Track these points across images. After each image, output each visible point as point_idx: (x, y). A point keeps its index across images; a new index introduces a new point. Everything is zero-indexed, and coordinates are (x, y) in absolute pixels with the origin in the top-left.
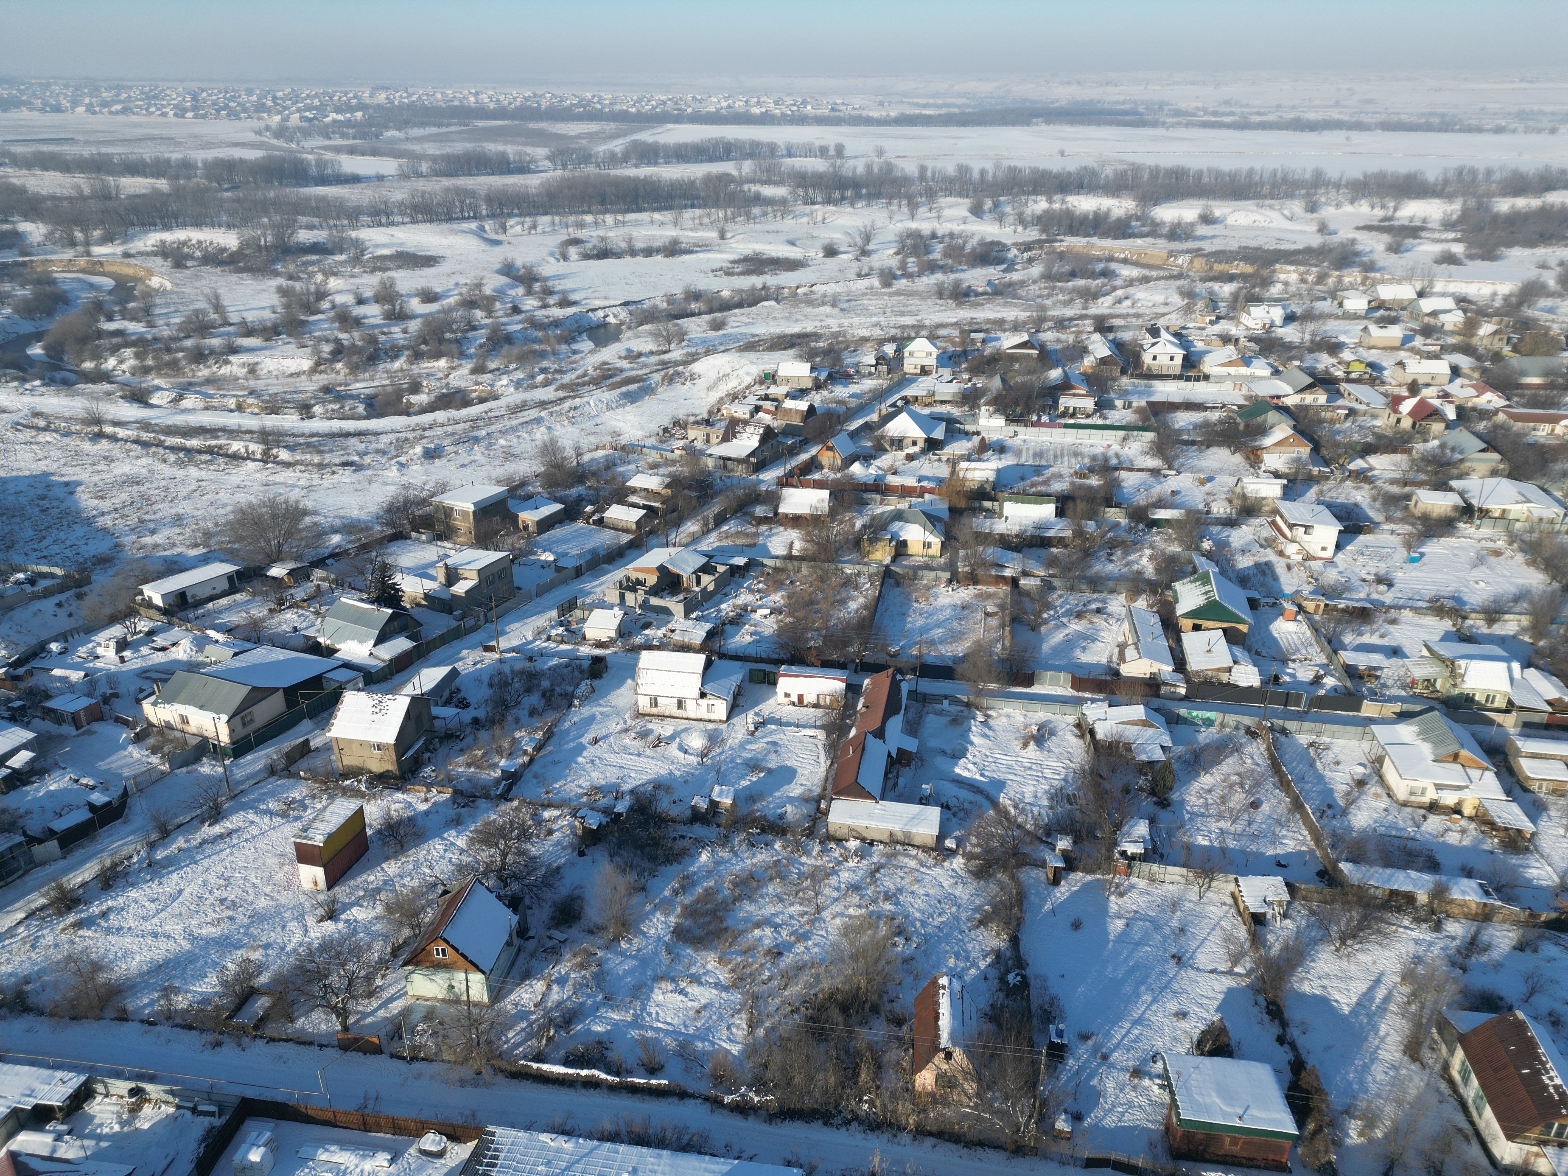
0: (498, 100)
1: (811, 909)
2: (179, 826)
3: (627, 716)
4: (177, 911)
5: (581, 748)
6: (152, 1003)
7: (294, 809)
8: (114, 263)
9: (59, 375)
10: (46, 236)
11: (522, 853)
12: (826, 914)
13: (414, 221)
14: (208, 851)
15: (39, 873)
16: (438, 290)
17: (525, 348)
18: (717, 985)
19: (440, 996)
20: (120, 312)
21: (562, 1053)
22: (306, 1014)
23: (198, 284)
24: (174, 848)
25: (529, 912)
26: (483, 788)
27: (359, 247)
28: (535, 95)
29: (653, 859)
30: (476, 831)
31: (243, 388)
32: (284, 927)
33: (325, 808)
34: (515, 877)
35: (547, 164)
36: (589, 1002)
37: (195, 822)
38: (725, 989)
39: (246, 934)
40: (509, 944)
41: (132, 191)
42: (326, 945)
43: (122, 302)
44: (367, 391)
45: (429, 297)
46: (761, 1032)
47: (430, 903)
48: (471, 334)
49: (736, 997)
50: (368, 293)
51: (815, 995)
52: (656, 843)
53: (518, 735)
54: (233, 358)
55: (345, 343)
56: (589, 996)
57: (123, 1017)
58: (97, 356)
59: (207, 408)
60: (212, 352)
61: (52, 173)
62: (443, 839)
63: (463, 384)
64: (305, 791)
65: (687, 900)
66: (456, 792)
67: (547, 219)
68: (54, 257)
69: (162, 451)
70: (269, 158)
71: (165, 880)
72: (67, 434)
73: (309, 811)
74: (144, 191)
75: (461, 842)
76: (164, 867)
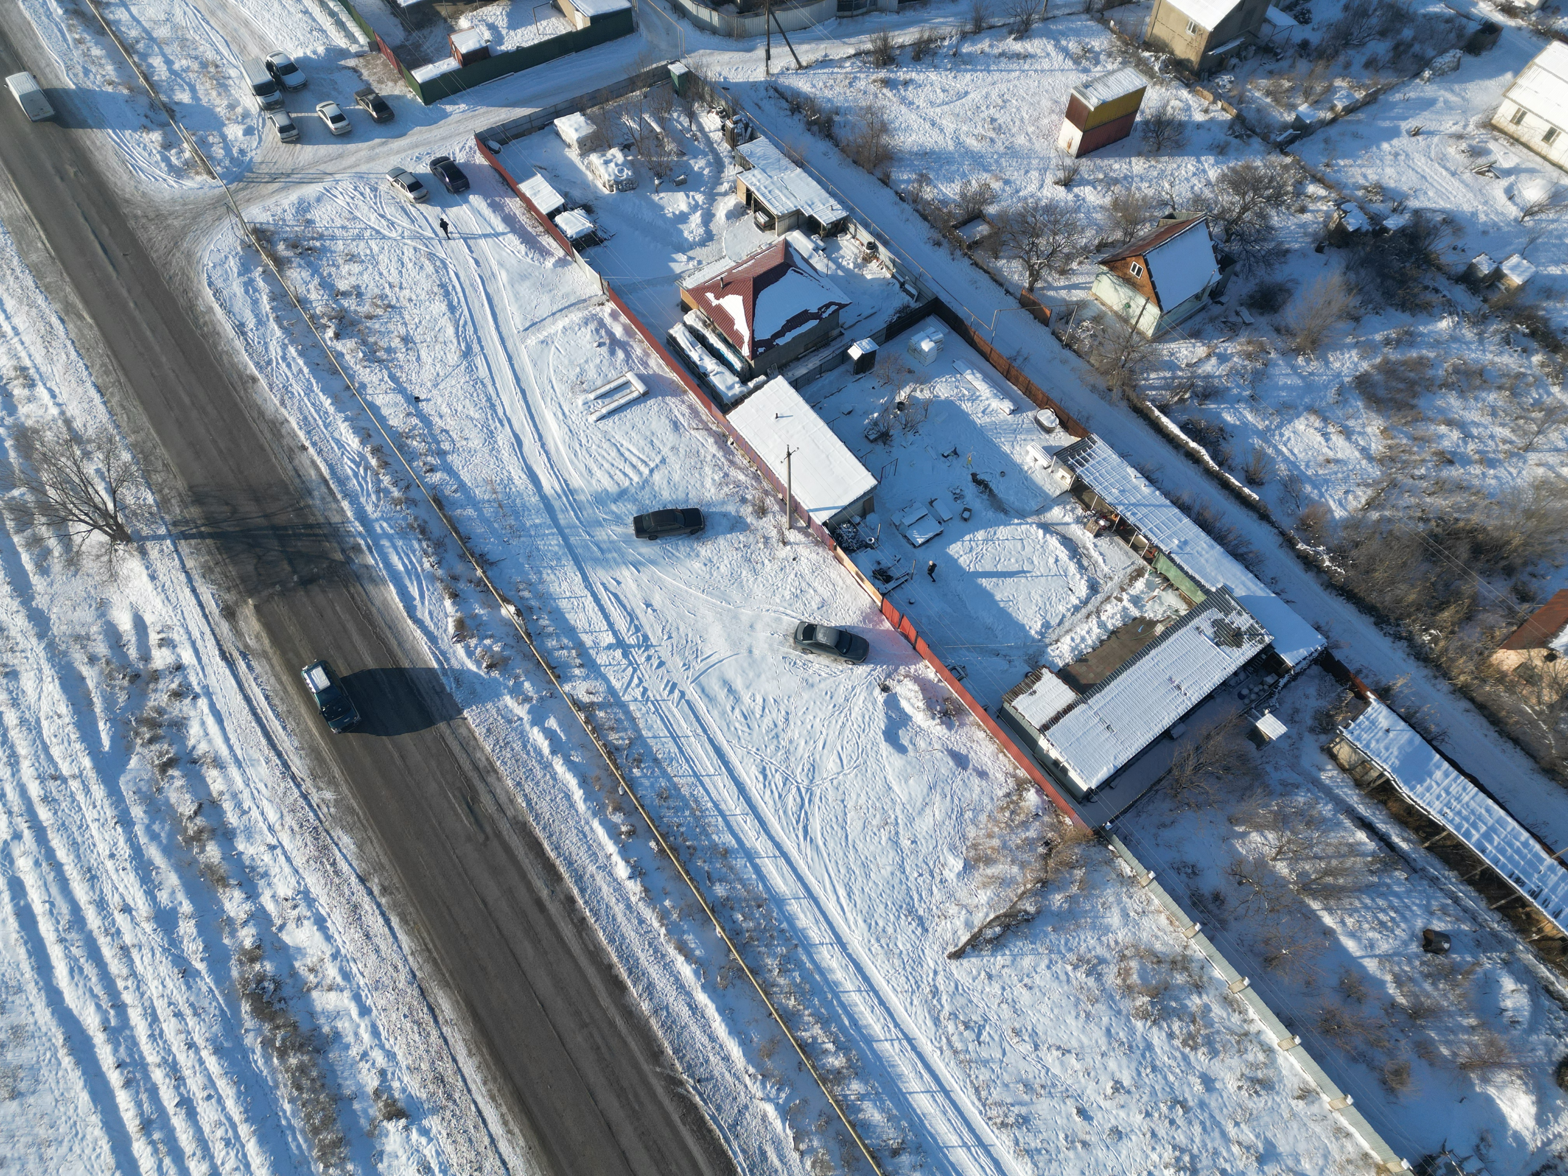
1: (1520, 442)
2: (991, 27)
3: (1474, 120)
4: (957, 111)
5: (1395, 133)
6: (909, 181)
7: (1087, 59)
11: (1262, 216)
12: (1532, 457)
14: (1002, 66)
15: (876, 18)
18: (1365, 451)
19: (1115, 308)
21: (1185, 417)
22: (1010, 258)
24: (978, 47)
25: (1233, 278)
26: (1268, 126)
29: (1389, 295)
30: (1233, 170)
32: (1027, 172)
33: (1113, 72)
34: (1242, 237)
36: (1235, 391)
37: (1005, 30)
38: (1370, 458)
39: (997, 161)
40: (1197, 297)
42: (1051, 209)
46: (1375, 515)
47: (1152, 219)
49: (1376, 472)
51: (1457, 520)
52: (1403, 281)
53: (1338, 83)
56: (1238, 386)
57: (885, 181)
62: (1199, 161)
64: (1106, 45)
65: (1394, 355)
66: (1239, 118)
71: (959, 75)
73: (1099, 68)
75: (1213, 174)
76: (965, 63)
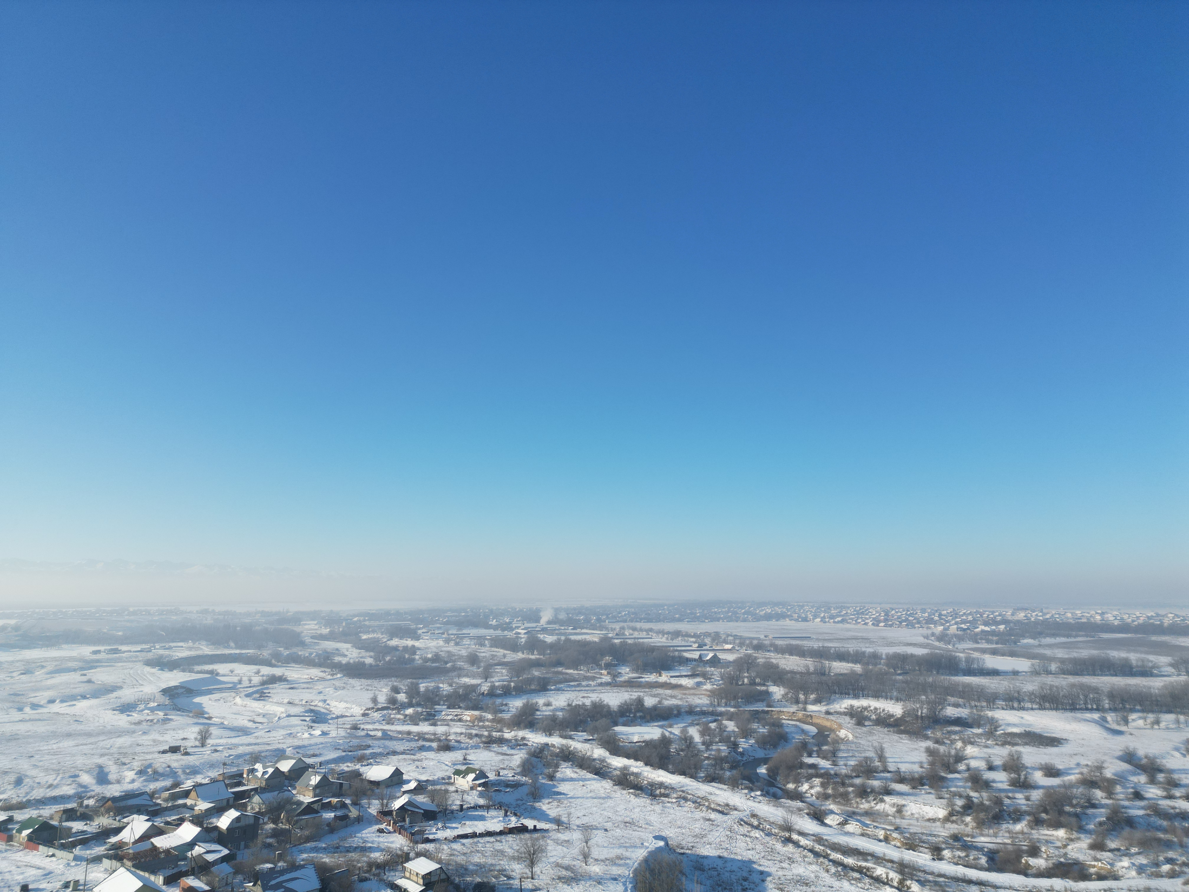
0: (1122, 619)
8: (818, 717)
9: (773, 790)
10: (783, 696)
13: (1042, 708)
16: (1061, 767)
17: (1148, 834)
20: (817, 751)
23: (870, 738)
27: (994, 724)
28: (1158, 615)
31: (891, 824)
35: (1171, 670)
41: (838, 671)
43: (820, 745)
44: (991, 846)
45: (1051, 772)
48: (1090, 811)
50: (998, 762)
54: (887, 798)
55: (975, 800)
58: (797, 781)
59: (863, 835)
60: (873, 791)
61: (795, 657)
63: (1081, 857)
67: (1171, 717)
68: (785, 710)
69: (827, 862)
70: (932, 654)
72: (769, 834)
74: (846, 672)
